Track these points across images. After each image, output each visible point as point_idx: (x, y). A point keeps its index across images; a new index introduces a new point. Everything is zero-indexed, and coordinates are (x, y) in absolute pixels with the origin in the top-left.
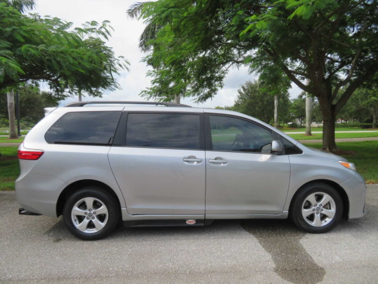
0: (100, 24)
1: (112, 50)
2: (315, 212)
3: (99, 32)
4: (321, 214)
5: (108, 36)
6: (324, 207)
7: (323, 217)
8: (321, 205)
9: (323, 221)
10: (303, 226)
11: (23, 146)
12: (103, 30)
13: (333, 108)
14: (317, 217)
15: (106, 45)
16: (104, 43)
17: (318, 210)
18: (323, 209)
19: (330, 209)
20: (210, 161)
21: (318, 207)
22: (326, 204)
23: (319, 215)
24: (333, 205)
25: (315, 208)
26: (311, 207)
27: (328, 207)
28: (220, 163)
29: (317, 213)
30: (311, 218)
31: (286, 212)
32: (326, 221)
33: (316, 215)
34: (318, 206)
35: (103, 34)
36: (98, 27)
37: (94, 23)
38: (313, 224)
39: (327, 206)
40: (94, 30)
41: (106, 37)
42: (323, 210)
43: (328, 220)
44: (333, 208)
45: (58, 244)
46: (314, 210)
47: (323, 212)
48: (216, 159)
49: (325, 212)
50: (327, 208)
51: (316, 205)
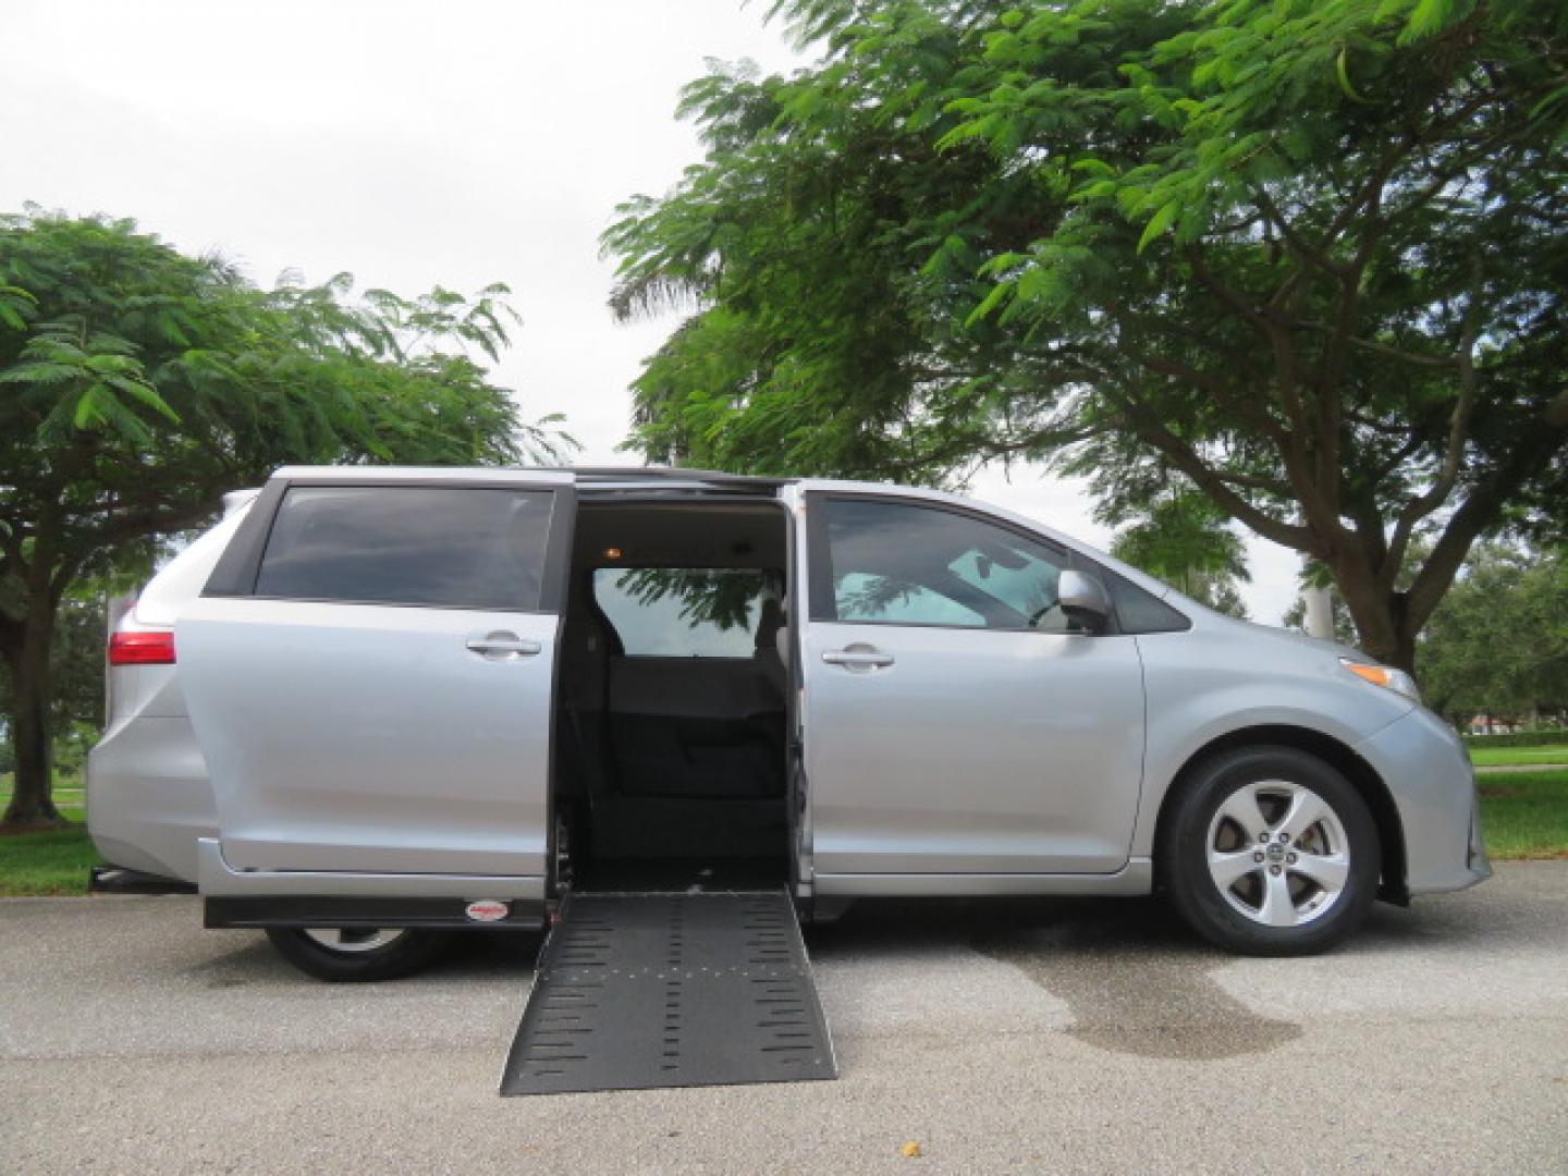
0: (473, 301)
1: (512, 398)
2: (1265, 864)
3: (469, 331)
4: (1291, 875)
5: (498, 343)
6: (1298, 845)
7: (1304, 888)
8: (1285, 835)
9: (1305, 906)
10: (1217, 921)
11: (134, 615)
12: (482, 322)
13: (1399, 605)
14: (1276, 885)
15: (488, 380)
16: (482, 372)
17: (1274, 858)
18: (1295, 851)
19: (1327, 852)
20: (826, 656)
21: (1274, 845)
22: (1309, 833)
23: (1282, 877)
24: (1336, 837)
25: (1264, 848)
26: (1247, 844)
27: (1319, 845)
28: (866, 664)
29: (1275, 869)
30: (1253, 890)
31: (1143, 862)
32: (1314, 906)
33: (1268, 877)
34: (1274, 840)
35: (481, 336)
36: (460, 312)
37: (448, 298)
38: (1263, 916)
39: (1314, 838)
40: (445, 323)
41: (488, 346)
42: (1295, 857)
43: (1325, 902)
44: (1339, 848)
45: (228, 992)
46: (1258, 857)
47: (1299, 866)
48: (848, 649)
49: (1305, 863)
50: (1316, 852)
51: (1264, 838)
